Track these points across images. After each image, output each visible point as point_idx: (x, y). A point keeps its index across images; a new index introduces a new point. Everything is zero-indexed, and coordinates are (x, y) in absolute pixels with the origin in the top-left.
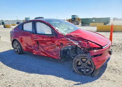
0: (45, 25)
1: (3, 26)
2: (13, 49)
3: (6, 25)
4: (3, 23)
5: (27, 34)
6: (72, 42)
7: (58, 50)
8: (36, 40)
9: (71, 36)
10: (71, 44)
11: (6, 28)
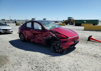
0: (39, 24)
1: (15, 24)
2: (20, 38)
3: (18, 24)
4: (16, 22)
5: (28, 29)
6: (52, 34)
7: (44, 39)
8: (33, 33)
9: (52, 31)
10: (52, 35)
11: (17, 25)
